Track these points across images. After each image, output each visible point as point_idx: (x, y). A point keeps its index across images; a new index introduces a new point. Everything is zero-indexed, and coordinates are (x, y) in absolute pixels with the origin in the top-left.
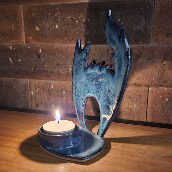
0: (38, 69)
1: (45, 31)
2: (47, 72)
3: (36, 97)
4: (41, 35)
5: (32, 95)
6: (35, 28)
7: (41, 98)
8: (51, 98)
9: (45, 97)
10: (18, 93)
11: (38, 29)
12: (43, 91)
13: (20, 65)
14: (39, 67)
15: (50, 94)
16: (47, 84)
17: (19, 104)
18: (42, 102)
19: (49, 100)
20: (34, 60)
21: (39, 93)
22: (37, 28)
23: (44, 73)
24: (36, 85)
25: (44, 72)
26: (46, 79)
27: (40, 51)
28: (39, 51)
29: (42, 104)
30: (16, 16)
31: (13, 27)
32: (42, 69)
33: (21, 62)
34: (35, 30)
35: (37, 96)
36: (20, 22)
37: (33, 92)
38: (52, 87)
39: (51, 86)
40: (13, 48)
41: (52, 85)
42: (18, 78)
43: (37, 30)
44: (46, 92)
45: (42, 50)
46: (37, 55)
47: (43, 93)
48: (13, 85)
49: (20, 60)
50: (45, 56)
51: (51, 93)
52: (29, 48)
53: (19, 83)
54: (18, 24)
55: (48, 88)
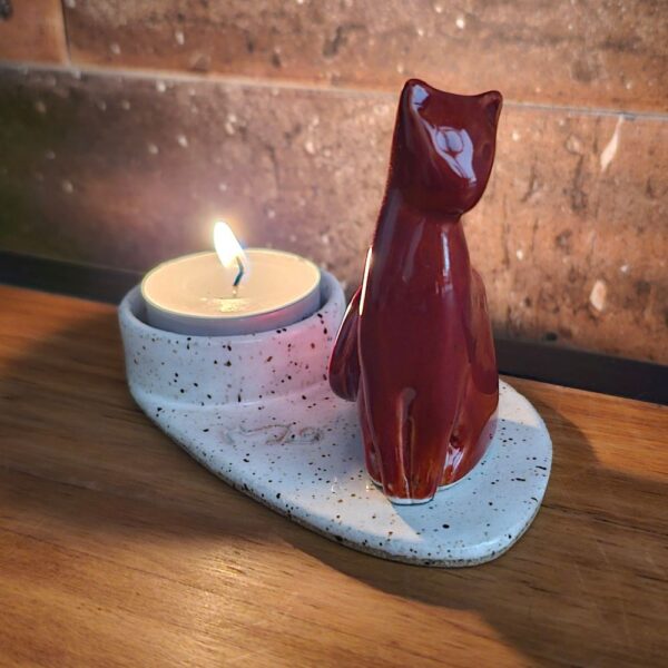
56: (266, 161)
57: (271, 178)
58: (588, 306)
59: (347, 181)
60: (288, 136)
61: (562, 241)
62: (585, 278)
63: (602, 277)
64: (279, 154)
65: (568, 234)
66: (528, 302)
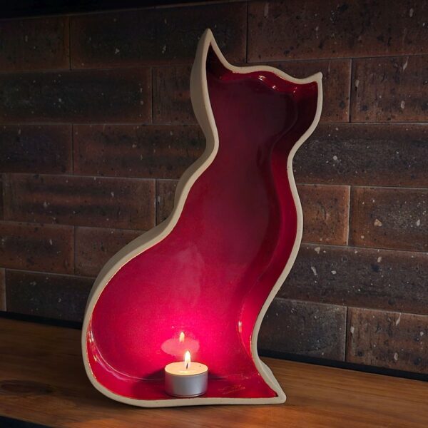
0: (370, 289)
1: (394, 228)
2: (390, 295)
3: (359, 338)
4: (385, 234)
5: (351, 334)
6: (374, 221)
7: (371, 339)
8: (393, 342)
9: (379, 339)
10: (321, 328)
11: (380, 225)
12: (375, 329)
13: (334, 279)
14: (373, 286)
15: (390, 335)
16: (387, 316)
17: (319, 348)
18: (371, 348)
19: (388, 345)
20: (363, 273)
21: (366, 332)
22: (377, 223)
23: (381, 298)
24: (364, 316)
25: (384, 296)
26: (384, 308)
27: (379, 260)
28: (377, 260)
29: (371, 352)
30: (336, 200)
31: (327, 218)
32: (380, 290)
33: (335, 275)
34: (373, 224)
35: (363, 337)
36: (344, 210)
37: (355, 328)
38: (398, 322)
39: (395, 321)
40: (321, 251)
41: (397, 319)
42: (324, 302)
43: (377, 226)
44: (383, 330)
45: (383, 259)
46: (372, 265)
47: (376, 332)
48: (312, 313)
49: (334, 272)
50: (389, 269)
51: (394, 332)
52: (356, 252)
53: (327, 310)
54: (340, 214)
55: (387, 324)
56: (302, 320)
57: (303, 325)
58: (393, 359)
59: (326, 326)
60: (310, 314)
61: (386, 343)
62: (392, 353)
63: (397, 352)
64: (306, 319)
65: (387, 341)
66: (377, 358)
